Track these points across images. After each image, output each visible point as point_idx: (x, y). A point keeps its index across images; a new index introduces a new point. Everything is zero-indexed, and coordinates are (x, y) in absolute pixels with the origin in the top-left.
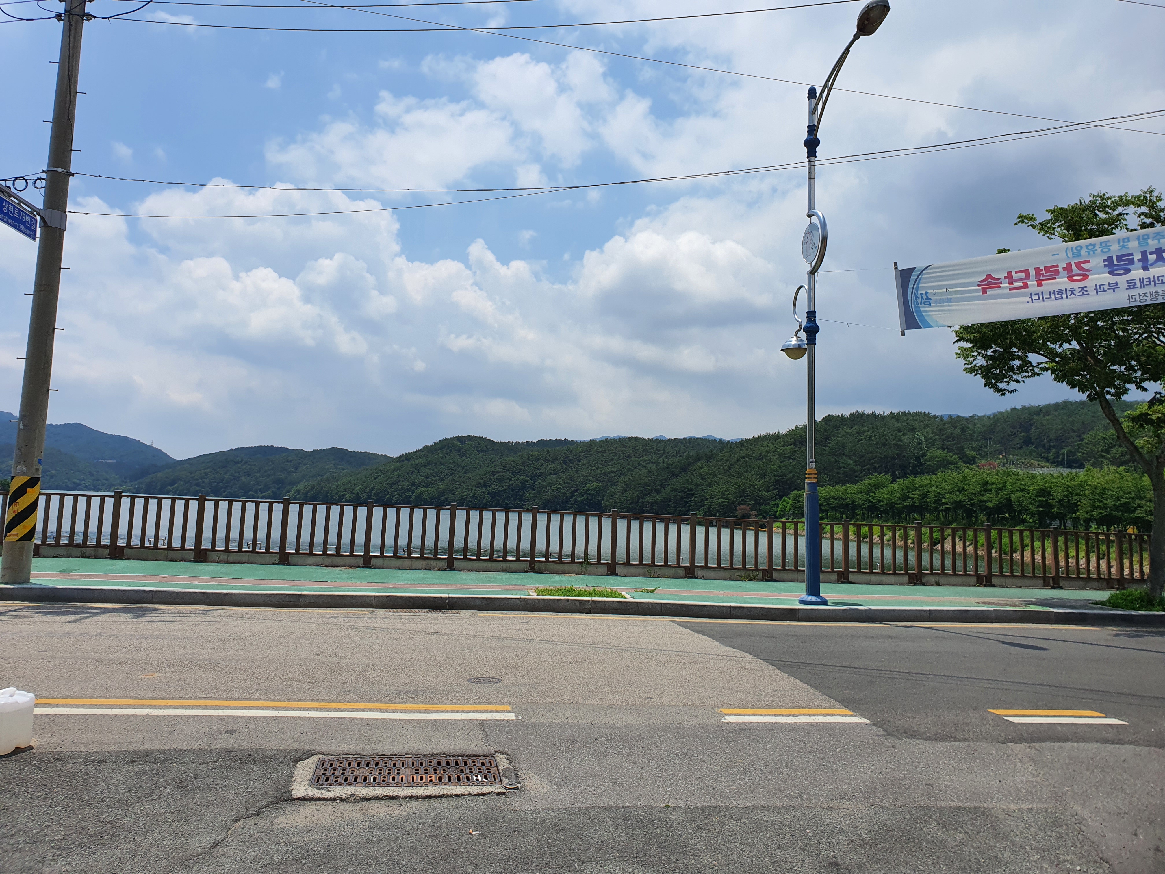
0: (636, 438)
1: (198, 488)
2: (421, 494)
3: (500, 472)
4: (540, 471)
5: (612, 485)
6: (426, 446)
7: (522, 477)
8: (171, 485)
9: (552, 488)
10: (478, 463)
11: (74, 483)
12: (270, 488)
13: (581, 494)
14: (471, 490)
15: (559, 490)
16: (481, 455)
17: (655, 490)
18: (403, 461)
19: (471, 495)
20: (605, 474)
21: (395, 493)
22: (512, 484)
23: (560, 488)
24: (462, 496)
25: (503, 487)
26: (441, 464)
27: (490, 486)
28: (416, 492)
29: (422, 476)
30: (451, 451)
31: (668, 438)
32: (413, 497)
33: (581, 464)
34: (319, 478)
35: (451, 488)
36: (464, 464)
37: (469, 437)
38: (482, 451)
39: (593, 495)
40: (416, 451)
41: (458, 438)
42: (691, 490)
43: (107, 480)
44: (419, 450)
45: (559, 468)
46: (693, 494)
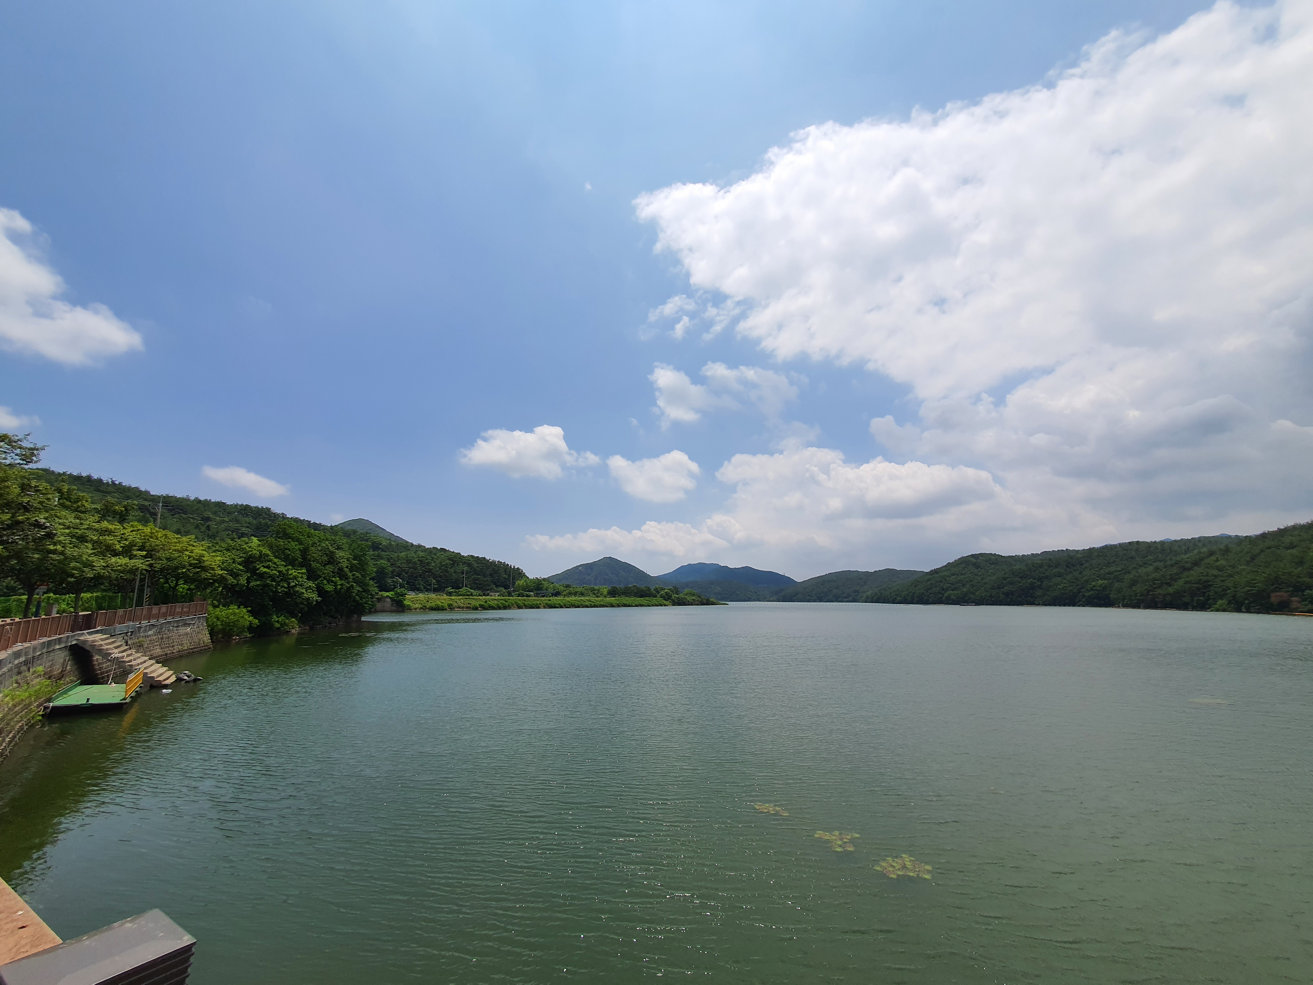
0: (1138, 542)
1: (810, 598)
2: (949, 596)
3: (1010, 577)
4: (1045, 575)
5: (1118, 581)
6: (949, 563)
7: (1029, 580)
8: (795, 596)
9: (1058, 587)
10: (992, 572)
11: (748, 598)
12: (851, 596)
13: (1087, 590)
14: (988, 591)
15: (1066, 588)
16: (993, 566)
17: (1166, 583)
18: (933, 574)
19: (989, 595)
20: (1110, 573)
21: (930, 596)
22: (1021, 586)
23: (1067, 587)
24: (981, 596)
25: (1014, 588)
26: (962, 574)
27: (1003, 588)
28: (946, 595)
29: (948, 584)
30: (968, 565)
31: (1174, 539)
32: (944, 598)
33: (1083, 567)
34: (880, 588)
35: (972, 590)
36: (980, 574)
37: (981, 554)
38: (993, 563)
39: (1099, 590)
40: (942, 567)
41: (973, 556)
42: (1208, 581)
43: (763, 595)
44: (944, 566)
45: (1062, 571)
46: (1211, 585)
